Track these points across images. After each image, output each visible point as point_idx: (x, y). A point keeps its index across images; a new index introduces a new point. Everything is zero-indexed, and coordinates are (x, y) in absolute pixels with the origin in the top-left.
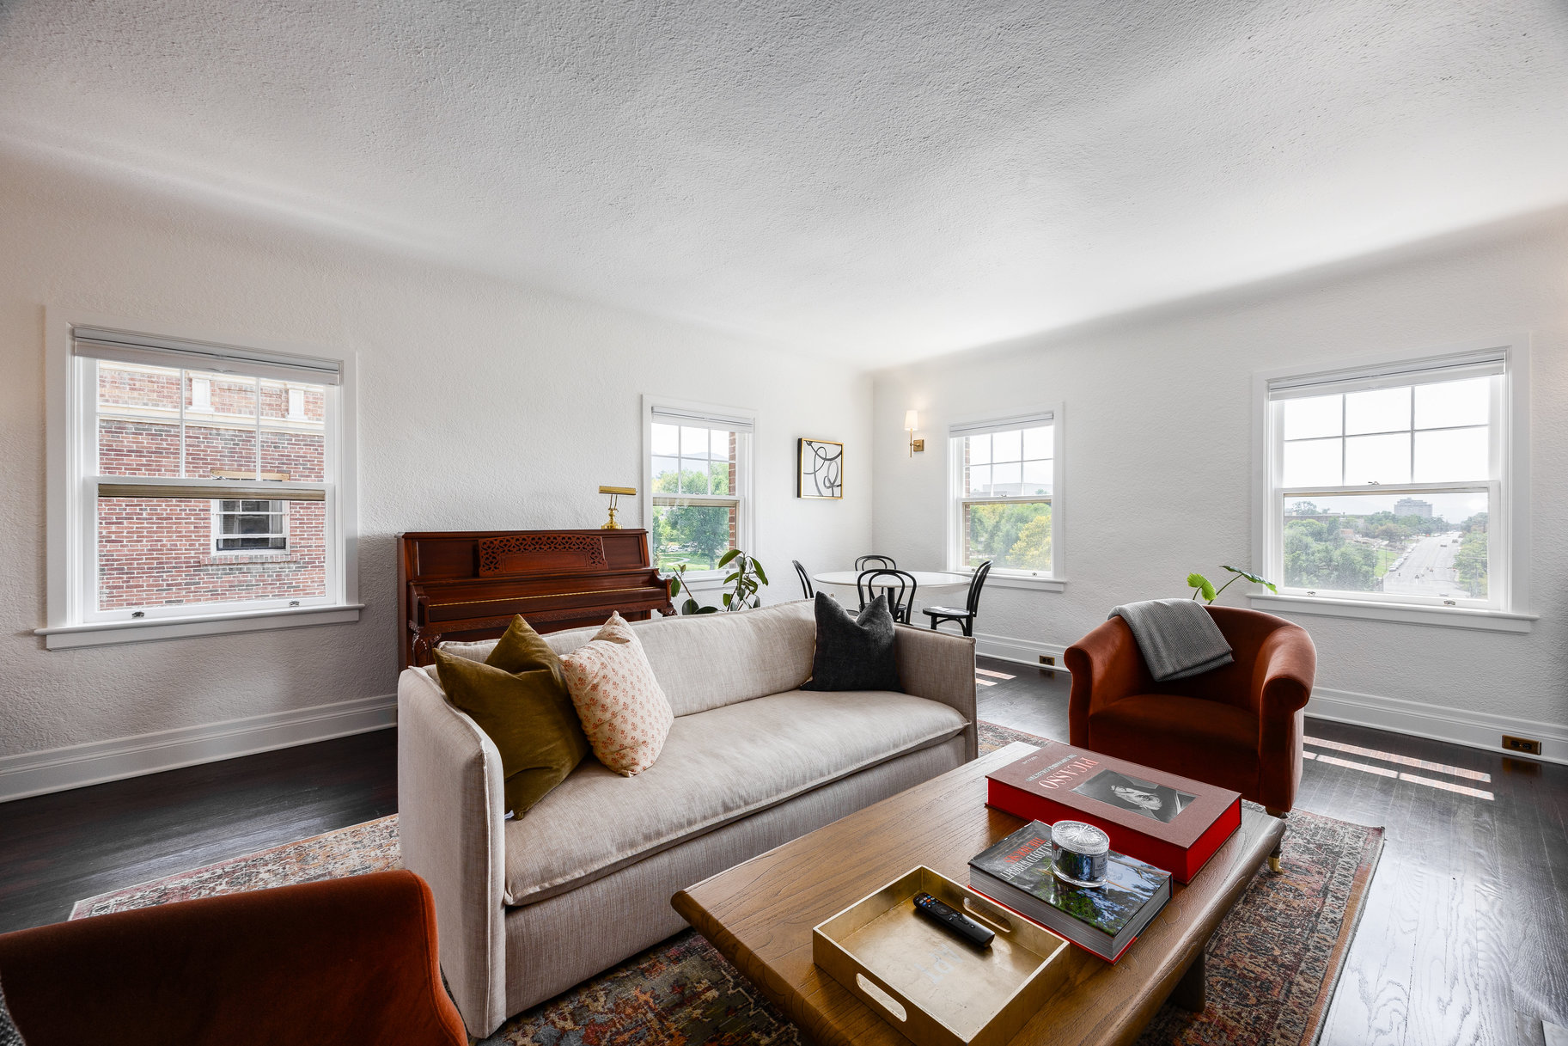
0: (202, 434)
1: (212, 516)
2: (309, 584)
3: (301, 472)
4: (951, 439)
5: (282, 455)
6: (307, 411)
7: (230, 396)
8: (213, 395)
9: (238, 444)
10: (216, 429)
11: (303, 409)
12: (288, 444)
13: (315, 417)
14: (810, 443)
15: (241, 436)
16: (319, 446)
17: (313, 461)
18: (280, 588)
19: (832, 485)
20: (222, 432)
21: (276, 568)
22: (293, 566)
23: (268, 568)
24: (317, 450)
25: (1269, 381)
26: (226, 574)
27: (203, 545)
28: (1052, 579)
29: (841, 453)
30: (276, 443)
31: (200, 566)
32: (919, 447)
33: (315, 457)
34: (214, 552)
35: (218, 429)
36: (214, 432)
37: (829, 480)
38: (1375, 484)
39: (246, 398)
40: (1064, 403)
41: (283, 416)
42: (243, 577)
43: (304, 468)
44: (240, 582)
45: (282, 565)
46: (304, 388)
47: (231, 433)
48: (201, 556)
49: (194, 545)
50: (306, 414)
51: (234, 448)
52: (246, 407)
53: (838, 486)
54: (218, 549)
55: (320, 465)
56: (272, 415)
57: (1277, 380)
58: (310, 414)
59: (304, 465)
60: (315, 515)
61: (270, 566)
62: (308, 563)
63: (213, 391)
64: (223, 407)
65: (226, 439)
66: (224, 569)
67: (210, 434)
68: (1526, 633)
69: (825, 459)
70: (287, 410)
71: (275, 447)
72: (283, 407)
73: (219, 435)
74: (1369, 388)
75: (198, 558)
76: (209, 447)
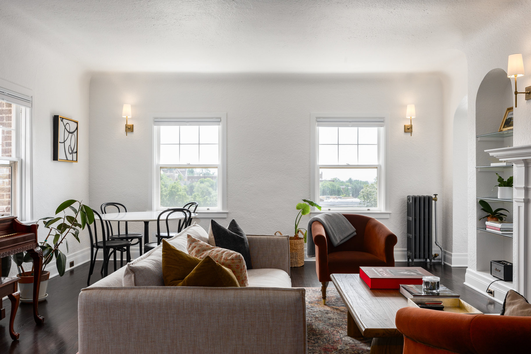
4: (155, 126)
14: (62, 119)
19: (72, 152)
25: (317, 118)
28: (221, 211)
29: (77, 128)
32: (130, 129)
37: (71, 148)
38: (348, 165)
40: (227, 114)
53: (75, 153)
57: (319, 118)
68: (388, 218)
69: (69, 132)
74: (348, 126)
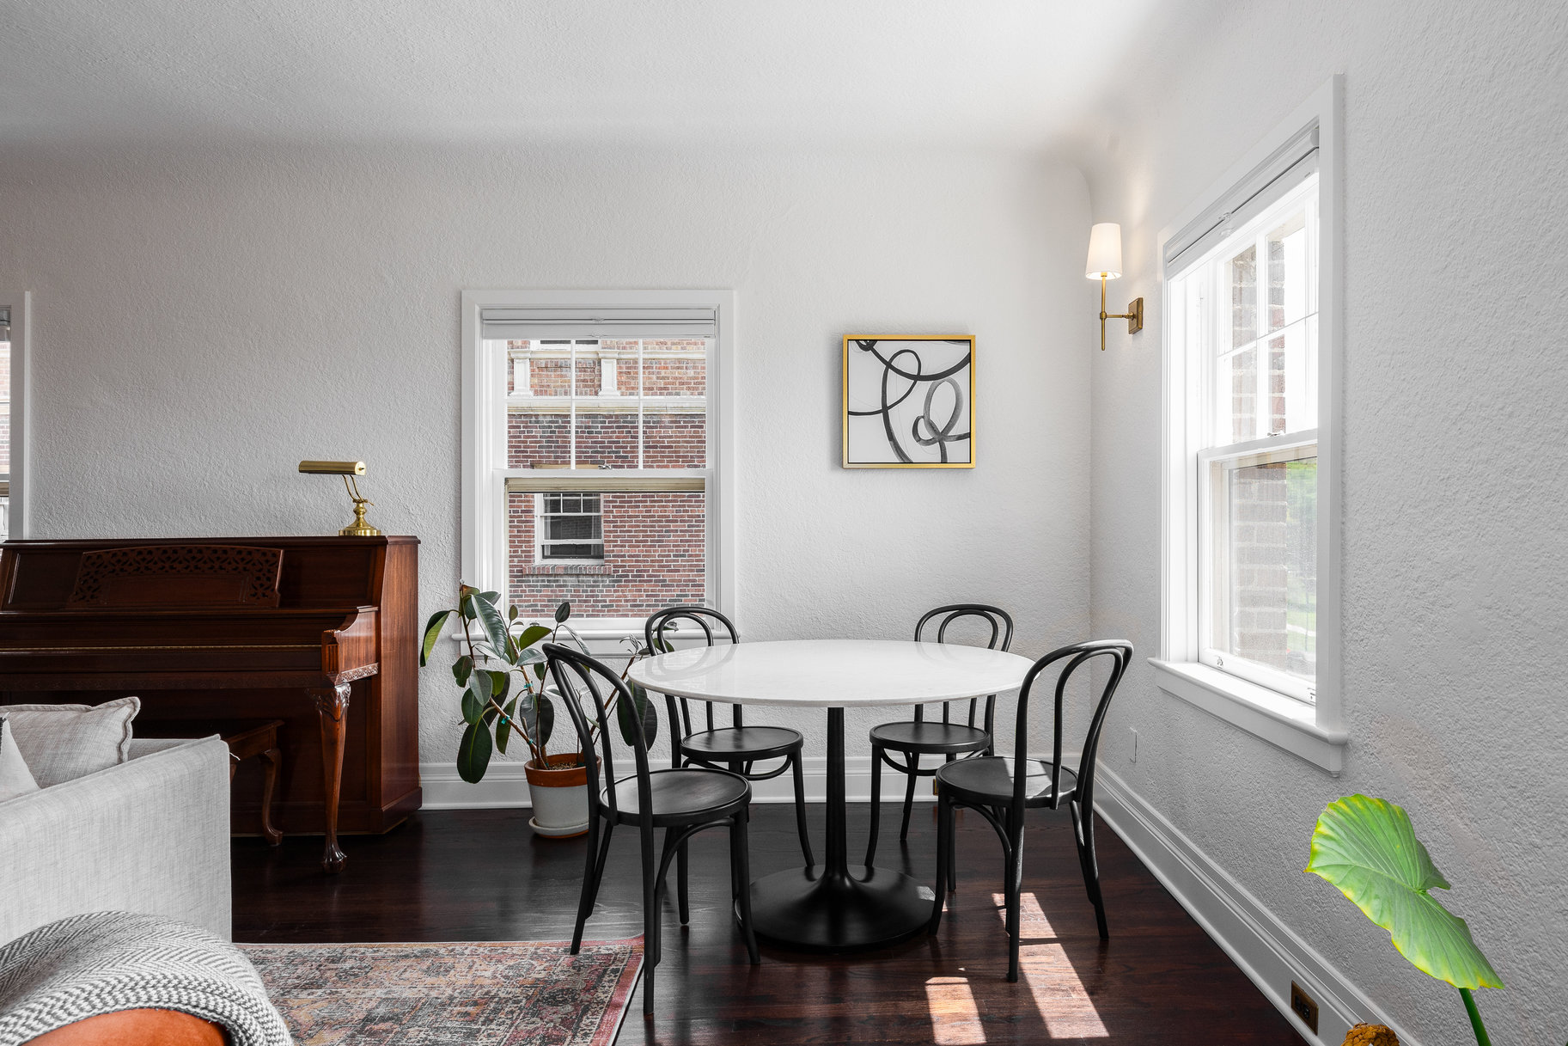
0: (522, 422)
1: (535, 519)
2: (623, 603)
3: (614, 462)
4: (1171, 283)
5: (596, 442)
6: (620, 383)
7: (547, 376)
8: (532, 376)
9: (554, 432)
10: (535, 415)
11: (616, 382)
12: (602, 427)
13: (628, 392)
14: (868, 345)
15: (557, 422)
16: (632, 427)
17: (626, 447)
18: (593, 606)
19: (940, 437)
20: (541, 419)
21: (589, 581)
22: (607, 581)
23: (583, 581)
24: (630, 432)
26: (544, 586)
27: (525, 551)
29: (968, 359)
30: (589, 427)
31: (522, 576)
32: (1135, 319)
33: (628, 442)
34: (538, 560)
35: (537, 416)
36: (534, 419)
37: (931, 426)
39: (562, 376)
41: (596, 393)
42: (560, 591)
43: (616, 457)
44: (557, 596)
45: (595, 578)
46: (616, 356)
47: (549, 419)
48: (523, 564)
49: (517, 551)
50: (619, 389)
51: (551, 437)
52: (562, 386)
53: (960, 438)
54: (544, 557)
55: (633, 452)
56: (586, 394)
58: (623, 387)
59: (617, 452)
60: (629, 517)
61: (585, 579)
62: (621, 576)
63: (533, 371)
64: (540, 390)
65: (544, 427)
66: (543, 581)
67: (530, 422)
69: (917, 378)
70: (600, 386)
71: (588, 432)
72: (596, 383)
73: (537, 422)
75: (521, 566)
76: (528, 437)
